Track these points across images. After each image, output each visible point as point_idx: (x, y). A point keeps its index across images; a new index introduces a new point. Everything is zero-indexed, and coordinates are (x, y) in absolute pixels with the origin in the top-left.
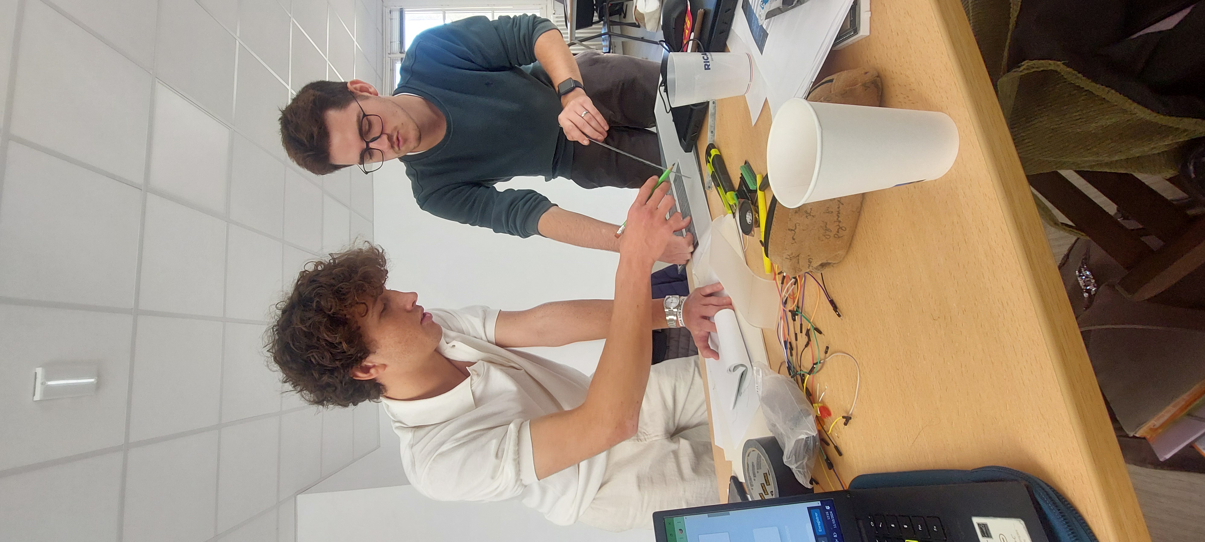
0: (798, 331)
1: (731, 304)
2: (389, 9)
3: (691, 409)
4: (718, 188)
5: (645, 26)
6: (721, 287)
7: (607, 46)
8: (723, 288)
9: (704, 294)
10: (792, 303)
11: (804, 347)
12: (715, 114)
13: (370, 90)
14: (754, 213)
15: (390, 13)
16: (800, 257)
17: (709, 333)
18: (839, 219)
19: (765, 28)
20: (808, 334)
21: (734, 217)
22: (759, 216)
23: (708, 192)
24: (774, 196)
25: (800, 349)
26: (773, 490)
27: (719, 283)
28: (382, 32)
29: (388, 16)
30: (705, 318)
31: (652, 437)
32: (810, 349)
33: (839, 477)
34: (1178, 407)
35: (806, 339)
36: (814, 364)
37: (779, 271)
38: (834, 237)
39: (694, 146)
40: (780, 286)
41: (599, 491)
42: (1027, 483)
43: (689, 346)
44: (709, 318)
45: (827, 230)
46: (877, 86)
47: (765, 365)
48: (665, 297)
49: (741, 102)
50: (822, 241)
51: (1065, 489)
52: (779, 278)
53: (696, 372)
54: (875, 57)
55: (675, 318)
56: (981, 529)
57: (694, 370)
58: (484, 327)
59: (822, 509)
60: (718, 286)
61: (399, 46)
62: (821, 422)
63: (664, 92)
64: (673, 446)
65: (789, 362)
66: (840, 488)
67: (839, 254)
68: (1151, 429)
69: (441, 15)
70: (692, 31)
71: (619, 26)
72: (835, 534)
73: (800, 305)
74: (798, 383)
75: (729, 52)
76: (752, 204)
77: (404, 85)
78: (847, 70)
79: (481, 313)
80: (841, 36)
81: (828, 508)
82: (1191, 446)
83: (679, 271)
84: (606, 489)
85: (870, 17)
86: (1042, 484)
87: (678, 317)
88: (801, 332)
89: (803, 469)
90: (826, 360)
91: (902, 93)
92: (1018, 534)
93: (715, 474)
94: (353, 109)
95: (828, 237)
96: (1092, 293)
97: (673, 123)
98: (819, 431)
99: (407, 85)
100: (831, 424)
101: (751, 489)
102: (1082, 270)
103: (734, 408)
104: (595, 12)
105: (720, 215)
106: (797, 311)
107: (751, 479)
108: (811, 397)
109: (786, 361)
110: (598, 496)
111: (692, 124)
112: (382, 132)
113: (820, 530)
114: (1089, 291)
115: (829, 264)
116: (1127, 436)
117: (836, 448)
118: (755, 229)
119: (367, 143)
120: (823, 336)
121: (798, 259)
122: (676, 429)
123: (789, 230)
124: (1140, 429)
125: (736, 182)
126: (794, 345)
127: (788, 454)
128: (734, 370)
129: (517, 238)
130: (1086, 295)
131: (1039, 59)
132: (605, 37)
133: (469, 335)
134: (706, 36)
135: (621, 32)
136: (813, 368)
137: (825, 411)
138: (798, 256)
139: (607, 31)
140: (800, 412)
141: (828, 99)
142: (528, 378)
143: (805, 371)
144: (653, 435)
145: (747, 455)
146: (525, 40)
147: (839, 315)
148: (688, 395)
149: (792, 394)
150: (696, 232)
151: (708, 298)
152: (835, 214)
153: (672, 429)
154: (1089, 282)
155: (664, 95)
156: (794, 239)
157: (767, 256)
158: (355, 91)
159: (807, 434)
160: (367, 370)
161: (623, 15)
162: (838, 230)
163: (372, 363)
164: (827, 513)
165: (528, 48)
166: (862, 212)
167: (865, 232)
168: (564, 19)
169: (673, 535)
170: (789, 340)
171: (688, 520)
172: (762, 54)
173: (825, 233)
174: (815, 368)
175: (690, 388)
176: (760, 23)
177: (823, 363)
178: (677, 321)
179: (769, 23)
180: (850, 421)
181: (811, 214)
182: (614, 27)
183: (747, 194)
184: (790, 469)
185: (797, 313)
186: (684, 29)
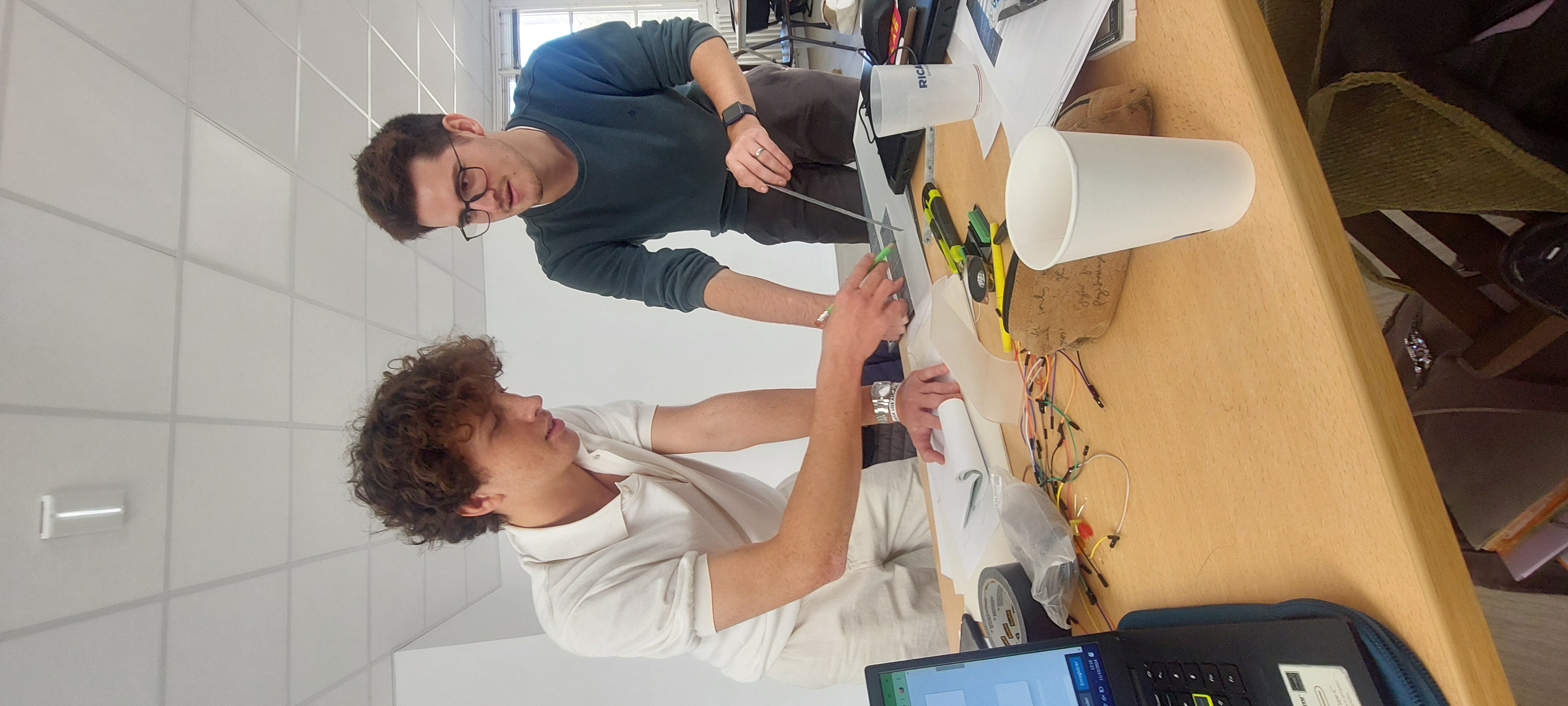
0: (1048, 425)
1: (959, 392)
2: (499, 11)
3: (909, 526)
4: (940, 241)
5: (837, 27)
6: (946, 370)
7: (788, 55)
8: (948, 371)
9: (924, 379)
10: (1040, 389)
11: (1056, 446)
12: (934, 144)
13: (474, 128)
14: (988, 273)
15: (500, 16)
16: (1049, 331)
17: (931, 430)
18: (1100, 281)
19: (998, 32)
20: (1061, 429)
21: (962, 278)
22: (994, 277)
23: (926, 245)
24: (1014, 252)
25: (1051, 450)
26: (1020, 632)
27: (944, 364)
28: (490, 41)
29: (497, 19)
30: (927, 410)
31: (859, 564)
32: (1064, 448)
33: (1104, 613)
34: (1538, 512)
35: (1059, 437)
36: (1070, 469)
37: (1022, 349)
38: (1094, 304)
39: (906, 186)
40: (1023, 367)
41: (792, 636)
42: (1350, 620)
43: (904, 445)
44: (931, 409)
45: (1084, 295)
46: (1146, 108)
47: (1006, 471)
48: (872, 384)
49: (968, 129)
50: (1078, 309)
51: (1398, 628)
52: (1022, 358)
53: (915, 480)
54: (1143, 69)
55: (886, 411)
56: (1291, 680)
57: (912, 477)
58: (637, 429)
59: (1084, 656)
60: (942, 368)
61: (513, 59)
62: (1079, 543)
63: (866, 115)
64: (887, 575)
65: (1036, 466)
66: (1107, 629)
67: (1100, 326)
68: (1503, 540)
69: (567, 16)
70: (902, 35)
71: (803, 28)
72: (1101, 689)
73: (1050, 392)
74: (1048, 493)
75: (951, 63)
76: (985, 262)
77: (520, 115)
78: (1107, 87)
79: (631, 410)
80: (1099, 42)
81: (1091, 655)
82: (1555, 561)
83: (890, 349)
84: (801, 633)
85: (1136, 18)
86: (1369, 621)
87: (891, 409)
88: (1052, 428)
89: (1058, 604)
90: (1085, 463)
91: (1179, 117)
92: (1338, 686)
93: (941, 610)
94: (448, 158)
95: (1086, 304)
96: (1426, 367)
97: (879, 156)
98: (1078, 555)
99: (524, 116)
100: (1094, 546)
101: (990, 632)
102: (1413, 338)
103: (965, 525)
104: (771, 9)
105: (943, 276)
106: (1046, 400)
107: (989, 619)
108: (1066, 512)
109: (1033, 464)
110: (789, 643)
111: (905, 156)
112: (487, 186)
113: (1082, 684)
114: (1421, 364)
115: (1088, 338)
116: (1473, 550)
117: (1101, 576)
118: (990, 294)
119: (467, 204)
120: (1081, 432)
121: (1048, 335)
122: (891, 553)
123: (1035, 296)
124: (1489, 540)
125: (963, 233)
126: (1043, 445)
127: (1038, 586)
128: (965, 478)
129: (677, 312)
130: (1418, 369)
131: (1367, 71)
132: (786, 43)
133: (618, 439)
134: (920, 41)
135: (806, 35)
136: (1068, 473)
137: (1085, 529)
138: (1047, 330)
139: (787, 34)
140: (1052, 532)
141: (1084, 127)
142: (697, 493)
143: (1058, 477)
144: (859, 562)
145: (984, 587)
146: (678, 53)
147: (1101, 406)
148: (904, 509)
149: (1042, 508)
150: (911, 298)
151: (930, 385)
152: (1094, 275)
153: (885, 553)
154: (1421, 353)
155: (866, 119)
156: (1041, 309)
157: (1007, 330)
158: (452, 130)
159: (1062, 559)
160: (478, 503)
161: (807, 12)
162: (1099, 295)
163: (483, 494)
164: (1090, 661)
165: (682, 62)
166: (1129, 272)
167: (1134, 298)
168: (730, 20)
169: (892, 695)
170: (1036, 439)
171: (911, 676)
172: (994, 66)
173: (1082, 299)
174: (1070, 473)
175: (907, 500)
176: (992, 26)
177: (1082, 468)
178: (888, 415)
179: (1003, 26)
180: (1118, 541)
181: (1064, 276)
182: (797, 29)
183: (978, 248)
184: (1040, 606)
185: (1046, 402)
186: (890, 33)
